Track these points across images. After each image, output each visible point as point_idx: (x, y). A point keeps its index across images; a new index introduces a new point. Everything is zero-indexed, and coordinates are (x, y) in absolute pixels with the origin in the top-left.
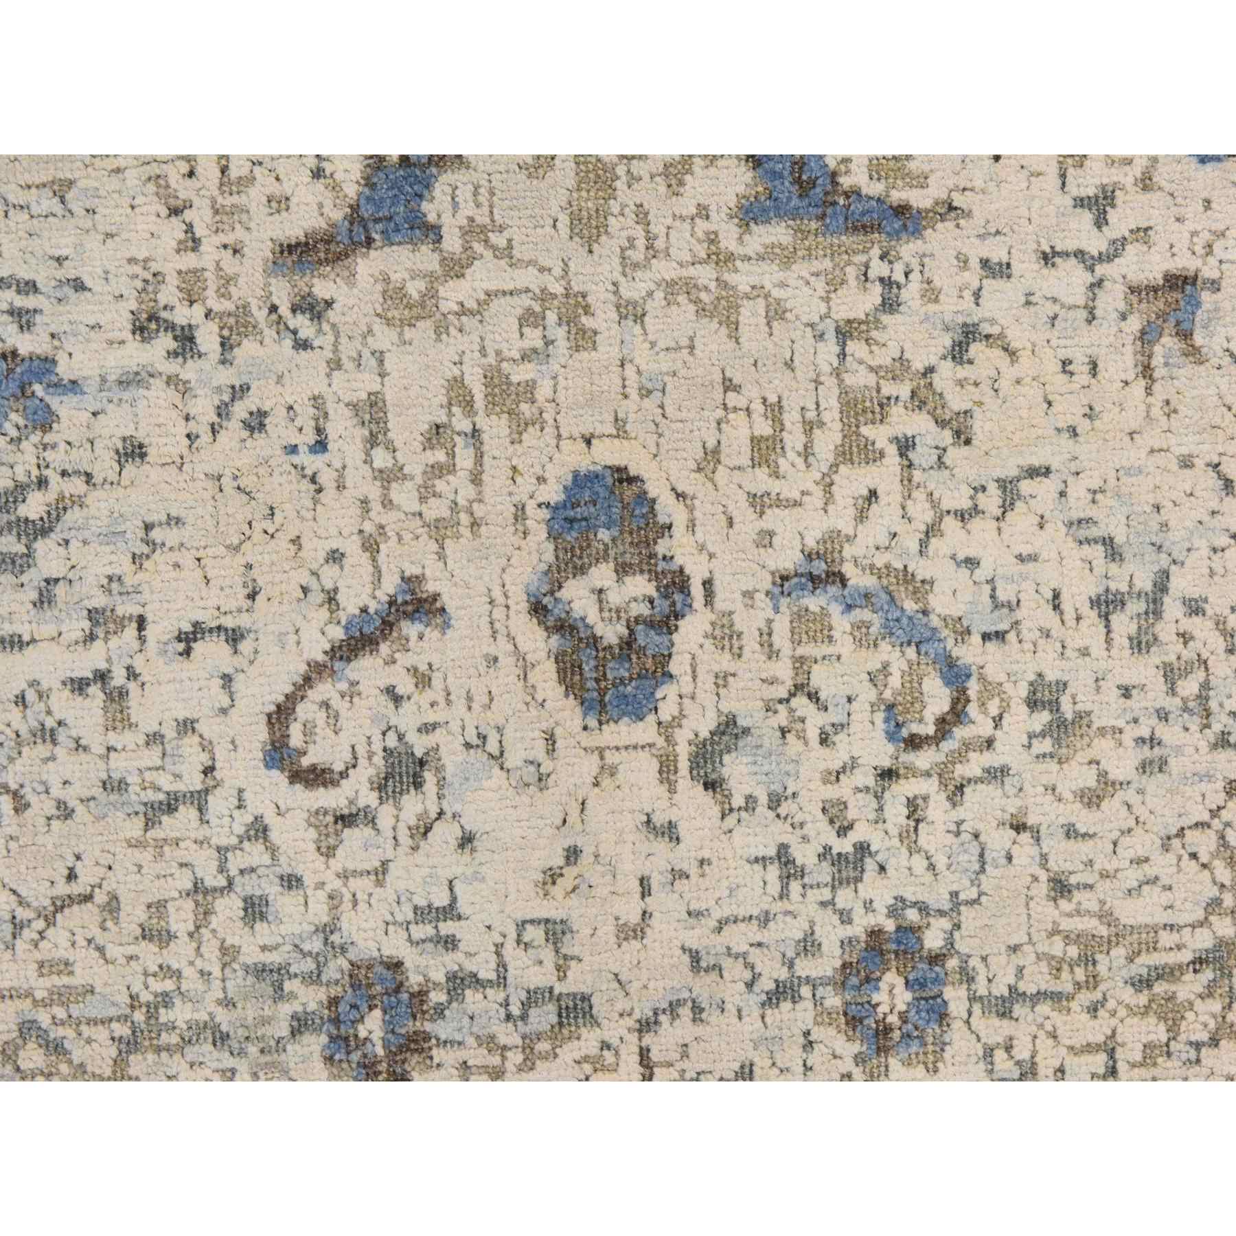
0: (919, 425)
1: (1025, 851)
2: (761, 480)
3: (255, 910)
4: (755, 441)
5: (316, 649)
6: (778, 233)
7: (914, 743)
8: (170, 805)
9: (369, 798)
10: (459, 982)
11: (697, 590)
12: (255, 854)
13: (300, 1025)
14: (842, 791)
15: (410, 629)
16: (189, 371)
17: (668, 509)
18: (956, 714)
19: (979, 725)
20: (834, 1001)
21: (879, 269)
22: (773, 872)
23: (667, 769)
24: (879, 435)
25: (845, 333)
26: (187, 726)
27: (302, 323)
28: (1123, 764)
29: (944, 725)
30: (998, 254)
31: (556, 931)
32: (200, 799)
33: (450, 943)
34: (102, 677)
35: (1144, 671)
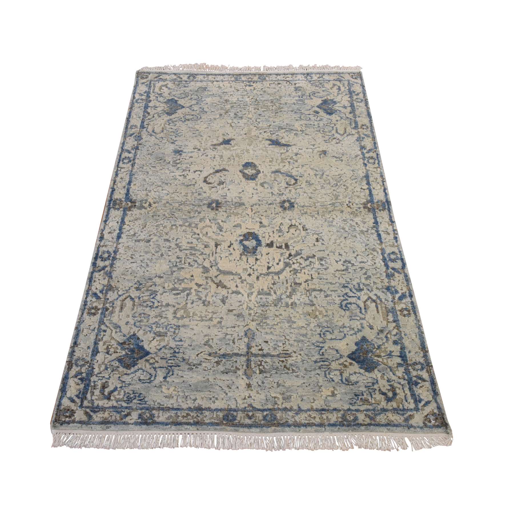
0: (292, 161)
1: (305, 195)
2: (270, 164)
3: (199, 194)
4: (270, 161)
5: (212, 172)
6: (274, 146)
7: (290, 185)
8: (190, 185)
9: (216, 185)
10: (226, 202)
11: (261, 172)
12: (201, 190)
13: (204, 204)
14: (281, 188)
15: (224, 172)
16: (199, 152)
17: (258, 165)
18: (296, 183)
19: (299, 183)
20: (278, 205)
21: (285, 149)
22: (271, 194)
23: (256, 185)
24: (286, 161)
25: (281, 154)
26: (194, 179)
27: (214, 150)
28: (319, 187)
29: (294, 184)
30: (301, 148)
31: (240, 198)
32: (194, 185)
33: (226, 198)
34: (183, 175)
35: (322, 181)
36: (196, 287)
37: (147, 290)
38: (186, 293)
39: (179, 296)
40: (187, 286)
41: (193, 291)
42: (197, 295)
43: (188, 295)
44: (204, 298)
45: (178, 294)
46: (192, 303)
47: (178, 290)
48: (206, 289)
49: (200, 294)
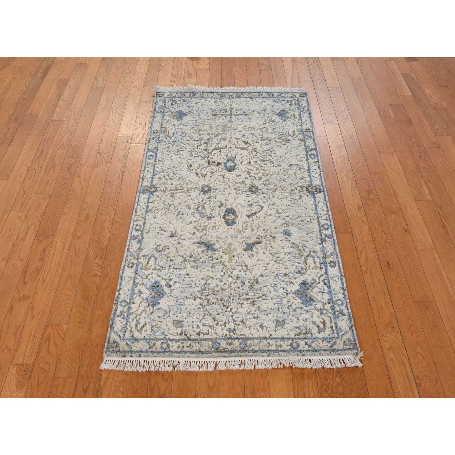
0: (198, 228)
1: (193, 198)
2: (215, 225)
3: (265, 197)
4: (215, 227)
5: (258, 213)
6: (211, 243)
7: (202, 206)
8: (272, 205)
9: (254, 204)
10: (246, 192)
11: (222, 217)
12: (264, 201)
13: (261, 190)
14: (209, 203)
15: (249, 214)
16: (270, 234)
17: (224, 223)
18: (198, 208)
19: (196, 207)
20: (212, 189)
21: (202, 240)
22: (216, 197)
23: (226, 204)
24: (203, 227)
25: (206, 235)
26: (271, 209)
27: (259, 237)
28: (183, 203)
29: (199, 207)
30: (189, 240)
31: (237, 194)
32: (270, 205)
33: (247, 194)
34: (279, 213)
35: (179, 209)
36: (259, 141)
37: (283, 139)
38: (263, 138)
39: (267, 137)
40: (264, 142)
41: (260, 140)
42: (257, 138)
43: (262, 138)
44: (254, 136)
45: (267, 138)
46: (259, 134)
47: (268, 140)
48: (253, 140)
49: (256, 138)
